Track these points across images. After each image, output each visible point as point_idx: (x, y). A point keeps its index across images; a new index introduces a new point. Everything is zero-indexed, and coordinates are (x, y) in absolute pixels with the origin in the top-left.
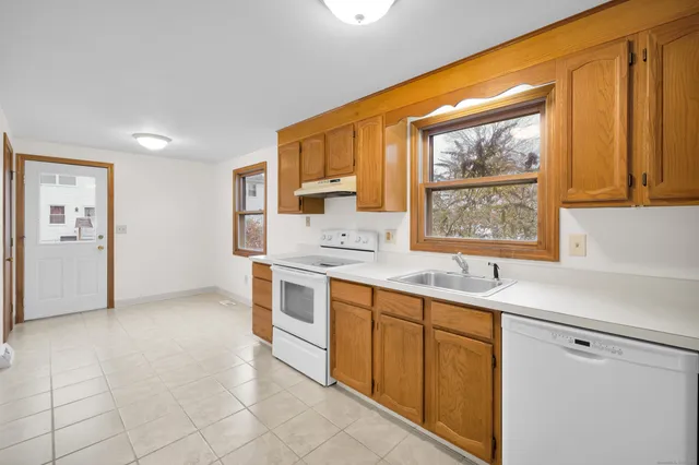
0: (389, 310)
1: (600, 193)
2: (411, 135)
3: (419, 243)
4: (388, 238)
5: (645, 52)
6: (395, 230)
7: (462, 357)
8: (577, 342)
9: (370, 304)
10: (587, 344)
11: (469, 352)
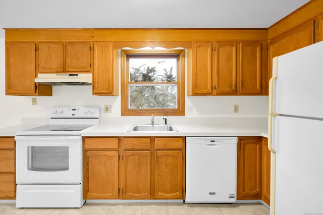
0: (131, 148)
1: (204, 91)
2: (121, 56)
3: (125, 112)
4: (107, 110)
5: (215, 48)
6: (111, 106)
7: (170, 160)
8: (211, 141)
9: (117, 148)
10: (214, 141)
11: (173, 156)
